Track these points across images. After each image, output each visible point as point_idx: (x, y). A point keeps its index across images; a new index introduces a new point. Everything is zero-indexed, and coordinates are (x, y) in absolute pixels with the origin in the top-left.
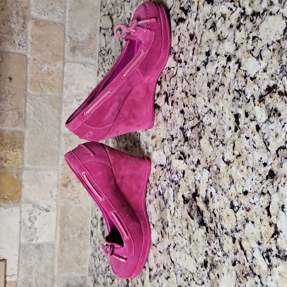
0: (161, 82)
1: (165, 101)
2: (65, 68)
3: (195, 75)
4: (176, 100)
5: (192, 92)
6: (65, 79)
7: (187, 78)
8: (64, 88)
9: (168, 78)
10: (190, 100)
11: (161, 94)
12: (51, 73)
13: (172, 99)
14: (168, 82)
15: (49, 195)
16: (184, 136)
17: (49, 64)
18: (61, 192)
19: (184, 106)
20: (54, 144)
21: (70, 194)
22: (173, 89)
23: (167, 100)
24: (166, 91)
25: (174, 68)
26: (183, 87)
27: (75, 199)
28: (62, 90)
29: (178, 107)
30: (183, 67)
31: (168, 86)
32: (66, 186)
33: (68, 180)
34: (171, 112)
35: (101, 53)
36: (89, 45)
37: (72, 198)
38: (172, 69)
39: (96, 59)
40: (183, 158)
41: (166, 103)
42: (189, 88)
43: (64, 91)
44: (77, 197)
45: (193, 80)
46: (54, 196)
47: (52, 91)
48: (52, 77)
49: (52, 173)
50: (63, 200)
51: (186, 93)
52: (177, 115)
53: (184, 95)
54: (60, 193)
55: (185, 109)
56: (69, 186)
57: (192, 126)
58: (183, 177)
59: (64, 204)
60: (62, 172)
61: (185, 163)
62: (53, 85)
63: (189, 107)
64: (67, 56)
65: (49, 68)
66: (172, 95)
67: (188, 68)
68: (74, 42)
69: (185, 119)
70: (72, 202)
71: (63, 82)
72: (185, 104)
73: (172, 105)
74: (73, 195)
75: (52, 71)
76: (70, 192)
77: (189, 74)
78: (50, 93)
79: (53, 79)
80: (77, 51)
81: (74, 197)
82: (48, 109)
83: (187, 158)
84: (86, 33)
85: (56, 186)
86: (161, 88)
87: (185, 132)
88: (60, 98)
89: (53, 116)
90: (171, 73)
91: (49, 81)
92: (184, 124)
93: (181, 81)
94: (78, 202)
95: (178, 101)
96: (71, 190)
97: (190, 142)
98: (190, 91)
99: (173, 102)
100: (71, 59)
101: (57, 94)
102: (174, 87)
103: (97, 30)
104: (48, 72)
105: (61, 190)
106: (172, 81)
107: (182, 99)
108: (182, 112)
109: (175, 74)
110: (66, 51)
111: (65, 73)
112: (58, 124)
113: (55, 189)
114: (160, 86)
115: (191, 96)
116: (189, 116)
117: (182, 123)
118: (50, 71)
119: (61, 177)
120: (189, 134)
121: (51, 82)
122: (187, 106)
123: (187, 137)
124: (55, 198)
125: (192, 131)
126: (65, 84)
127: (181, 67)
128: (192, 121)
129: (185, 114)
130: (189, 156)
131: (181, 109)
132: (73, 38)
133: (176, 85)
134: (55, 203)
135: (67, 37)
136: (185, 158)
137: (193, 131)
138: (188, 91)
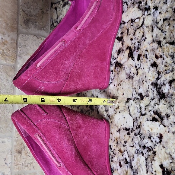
0: (122, 37)
1: (129, 57)
2: (19, 39)
3: (172, 19)
4: (144, 53)
5: (168, 39)
6: (19, 49)
7: (159, 25)
8: (18, 58)
9: (131, 31)
10: (166, 49)
11: (123, 50)
12: (5, 43)
13: (138, 53)
14: (131, 36)
15: (4, 162)
16: (159, 93)
17: (3, 34)
18: (16, 158)
19: (157, 57)
20: (8, 111)
21: (24, 160)
22: (138, 42)
23: (131, 55)
24: (130, 45)
25: (139, 18)
26: (154, 36)
27: (29, 165)
28: (16, 59)
29: (148, 60)
30: (152, 14)
31: (132, 39)
32: (20, 152)
33: (22, 146)
34: (138, 67)
35: (52, 26)
36: (41, 19)
37: (27, 164)
38: (137, 21)
39: (48, 32)
40: (159, 119)
41: (130, 58)
42: (163, 36)
43: (18, 60)
44: (31, 163)
45: (169, 25)
46: (8, 163)
47: (6, 60)
48: (6, 46)
49: (6, 140)
50: (17, 167)
51: (159, 43)
52: (146, 70)
53: (155, 45)
54: (14, 159)
55: (159, 61)
56: (23, 152)
57: (171, 79)
58: (160, 142)
59: (18, 170)
60: (16, 139)
61: (162, 126)
62: (7, 54)
63: (165, 57)
64: (21, 28)
65: (3, 38)
66: (138, 49)
67: (160, 13)
68: (27, 15)
69: (159, 73)
70: (26, 168)
71: (16, 52)
72: (159, 55)
73: (138, 59)
74: (27, 162)
75: (6, 41)
76: (24, 159)
77: (162, 20)
78: (4, 62)
79: (7, 49)
80: (30, 24)
81: (28, 163)
82: (2, 77)
83: (165, 119)
84: (38, 8)
85: (10, 153)
86: (122, 44)
87: (160, 88)
88: (14, 67)
89: (7, 84)
90: (135, 25)
91: (3, 50)
92: (158, 79)
93: (150, 30)
94: (32, 168)
95: (146, 53)
96: (25, 157)
97: (168, 99)
98: (165, 38)
99: (139, 56)
100: (24, 30)
101: (11, 63)
102: (140, 39)
103: (48, 6)
104: (2, 42)
105: (15, 156)
106: (137, 33)
107: (153, 50)
108: (154, 65)
109: (140, 25)
110: (19, 23)
111: (19, 44)
112: (12, 91)
113: (9, 156)
114: (121, 42)
115: (168, 45)
116: (165, 68)
117: (154, 78)
118: (4, 41)
119: (15, 143)
120: (166, 89)
121: (5, 51)
122: (161, 57)
123: (164, 94)
124: (9, 165)
125: (170, 86)
126: (18, 53)
127: (150, 14)
128: (171, 74)
129: (159, 67)
130: (168, 116)
131: (152, 61)
132: (26, 12)
133: (143, 36)
134: (9, 170)
135: (21, 10)
136: (162, 119)
137: (173, 85)
138: (161, 39)
